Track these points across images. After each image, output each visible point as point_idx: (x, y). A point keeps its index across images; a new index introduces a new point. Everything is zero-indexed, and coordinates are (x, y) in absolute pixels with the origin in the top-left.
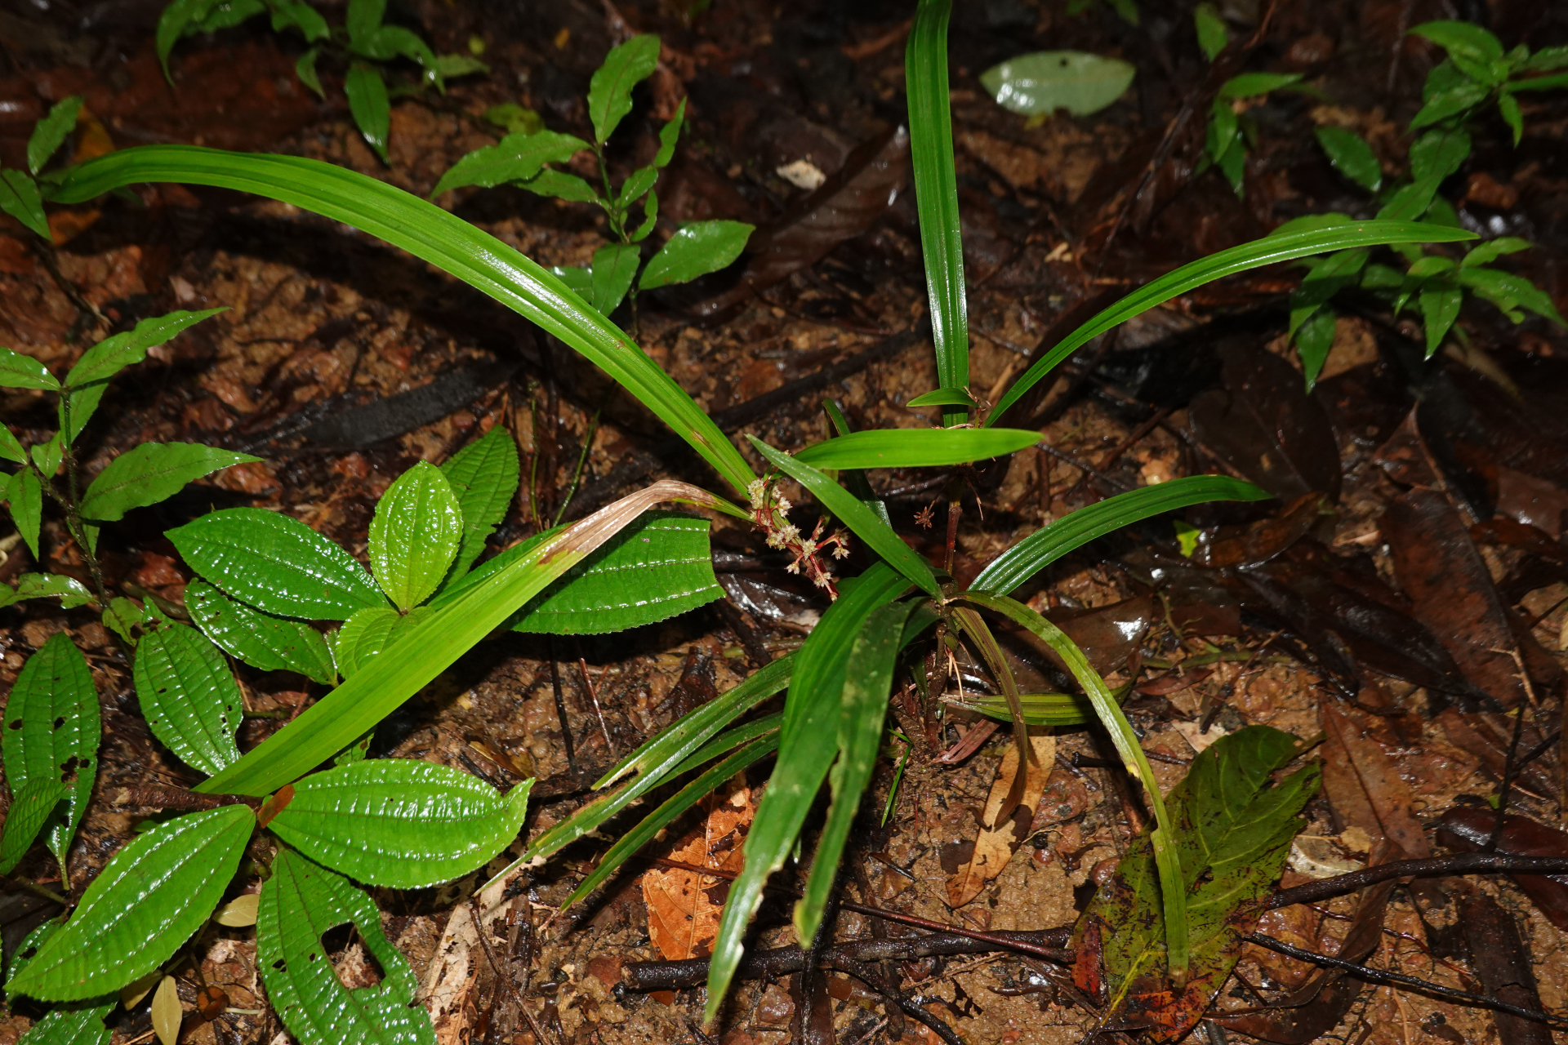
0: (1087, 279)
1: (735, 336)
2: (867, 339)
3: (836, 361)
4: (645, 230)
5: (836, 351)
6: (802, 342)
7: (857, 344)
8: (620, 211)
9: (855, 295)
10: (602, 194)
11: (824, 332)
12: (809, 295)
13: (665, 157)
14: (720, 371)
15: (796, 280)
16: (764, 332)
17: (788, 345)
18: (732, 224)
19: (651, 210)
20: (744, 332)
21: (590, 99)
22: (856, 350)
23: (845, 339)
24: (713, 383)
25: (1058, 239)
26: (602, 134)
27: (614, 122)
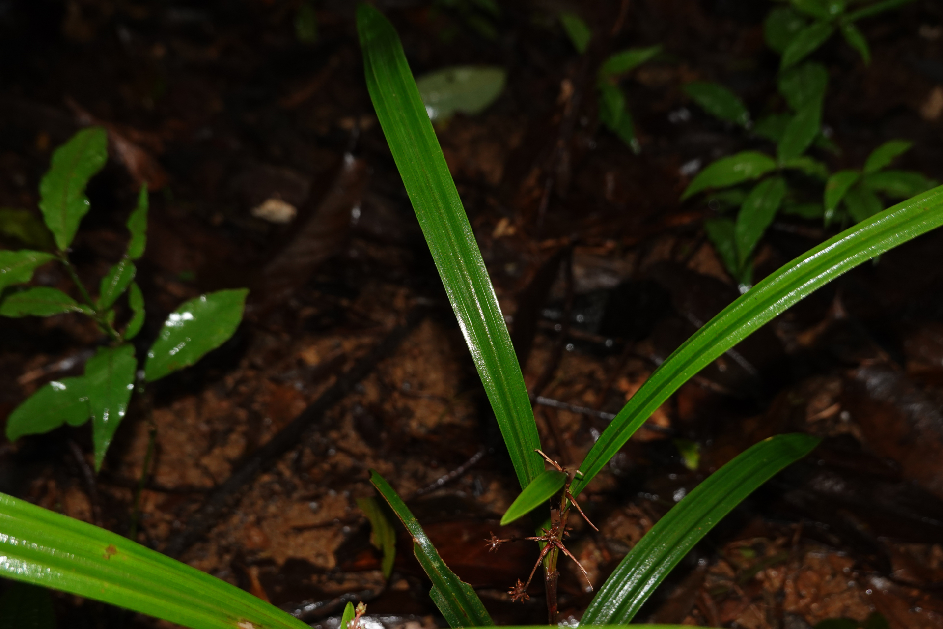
0: (533, 245)
1: (253, 366)
2: (366, 340)
3: (347, 368)
4: (135, 325)
5: (342, 359)
6: (311, 357)
7: (359, 347)
8: (105, 312)
9: (345, 302)
10: (80, 301)
11: (328, 342)
12: (308, 311)
13: (137, 248)
14: (246, 403)
15: (294, 303)
16: (276, 356)
17: (301, 363)
18: (225, 295)
19: (137, 304)
20: (259, 361)
21: (43, 207)
22: (360, 354)
23: (348, 345)
24: (242, 414)
25: (499, 218)
26: (63, 243)
27: (73, 224)
